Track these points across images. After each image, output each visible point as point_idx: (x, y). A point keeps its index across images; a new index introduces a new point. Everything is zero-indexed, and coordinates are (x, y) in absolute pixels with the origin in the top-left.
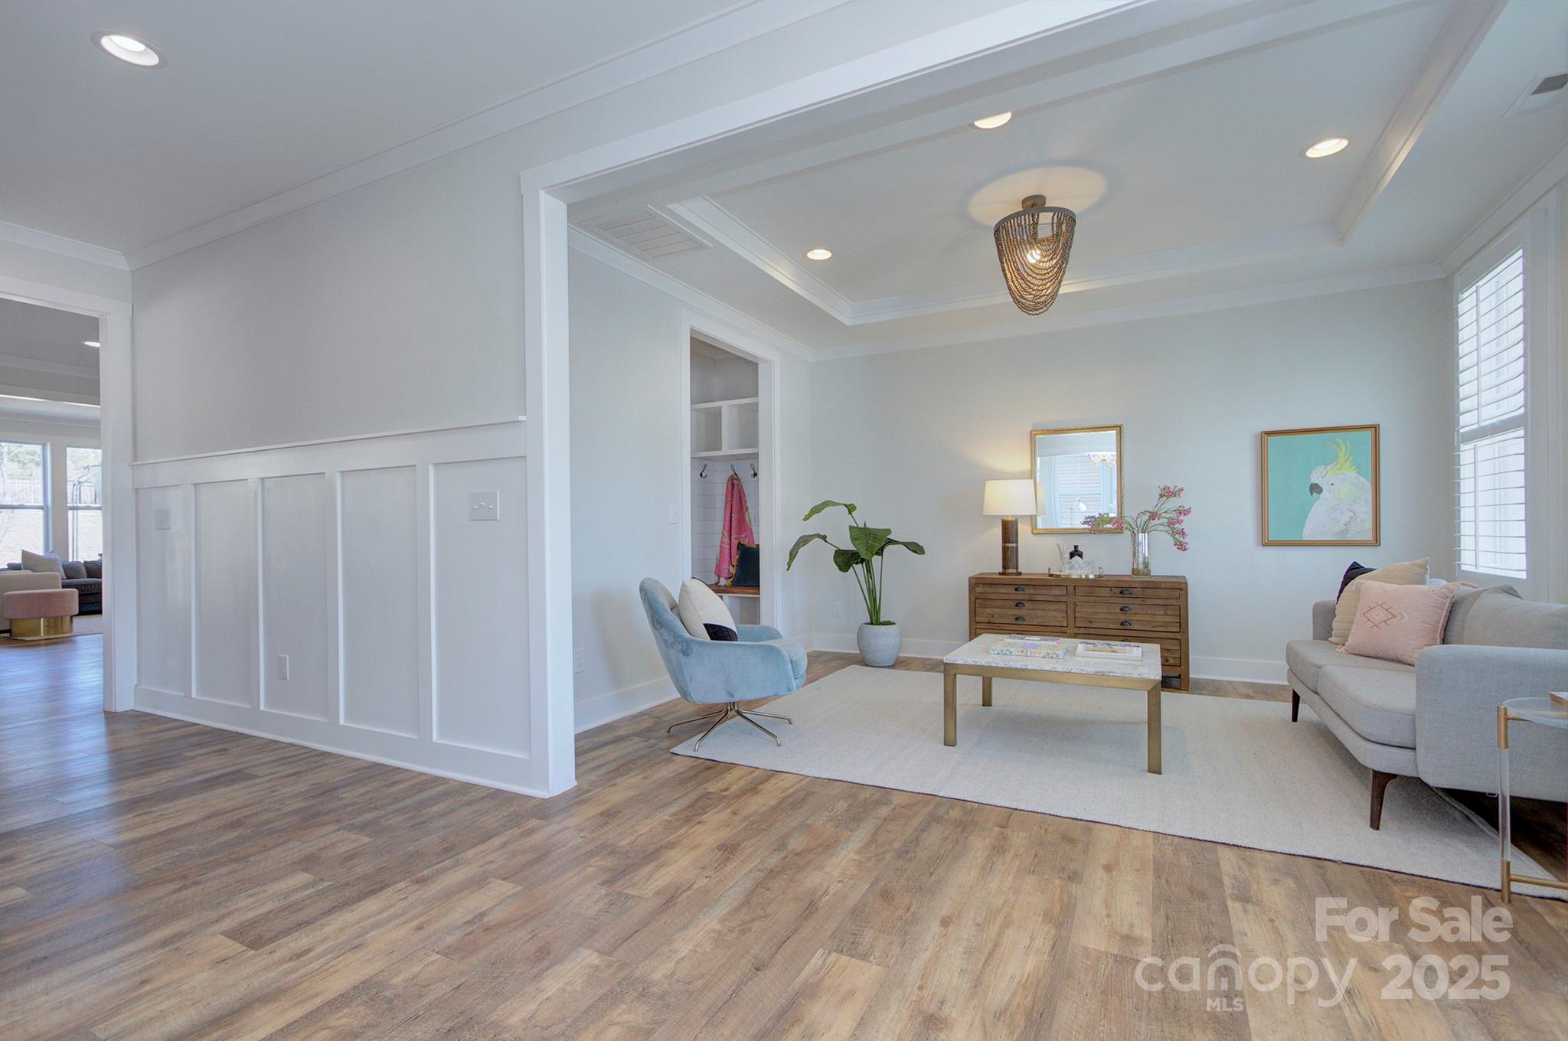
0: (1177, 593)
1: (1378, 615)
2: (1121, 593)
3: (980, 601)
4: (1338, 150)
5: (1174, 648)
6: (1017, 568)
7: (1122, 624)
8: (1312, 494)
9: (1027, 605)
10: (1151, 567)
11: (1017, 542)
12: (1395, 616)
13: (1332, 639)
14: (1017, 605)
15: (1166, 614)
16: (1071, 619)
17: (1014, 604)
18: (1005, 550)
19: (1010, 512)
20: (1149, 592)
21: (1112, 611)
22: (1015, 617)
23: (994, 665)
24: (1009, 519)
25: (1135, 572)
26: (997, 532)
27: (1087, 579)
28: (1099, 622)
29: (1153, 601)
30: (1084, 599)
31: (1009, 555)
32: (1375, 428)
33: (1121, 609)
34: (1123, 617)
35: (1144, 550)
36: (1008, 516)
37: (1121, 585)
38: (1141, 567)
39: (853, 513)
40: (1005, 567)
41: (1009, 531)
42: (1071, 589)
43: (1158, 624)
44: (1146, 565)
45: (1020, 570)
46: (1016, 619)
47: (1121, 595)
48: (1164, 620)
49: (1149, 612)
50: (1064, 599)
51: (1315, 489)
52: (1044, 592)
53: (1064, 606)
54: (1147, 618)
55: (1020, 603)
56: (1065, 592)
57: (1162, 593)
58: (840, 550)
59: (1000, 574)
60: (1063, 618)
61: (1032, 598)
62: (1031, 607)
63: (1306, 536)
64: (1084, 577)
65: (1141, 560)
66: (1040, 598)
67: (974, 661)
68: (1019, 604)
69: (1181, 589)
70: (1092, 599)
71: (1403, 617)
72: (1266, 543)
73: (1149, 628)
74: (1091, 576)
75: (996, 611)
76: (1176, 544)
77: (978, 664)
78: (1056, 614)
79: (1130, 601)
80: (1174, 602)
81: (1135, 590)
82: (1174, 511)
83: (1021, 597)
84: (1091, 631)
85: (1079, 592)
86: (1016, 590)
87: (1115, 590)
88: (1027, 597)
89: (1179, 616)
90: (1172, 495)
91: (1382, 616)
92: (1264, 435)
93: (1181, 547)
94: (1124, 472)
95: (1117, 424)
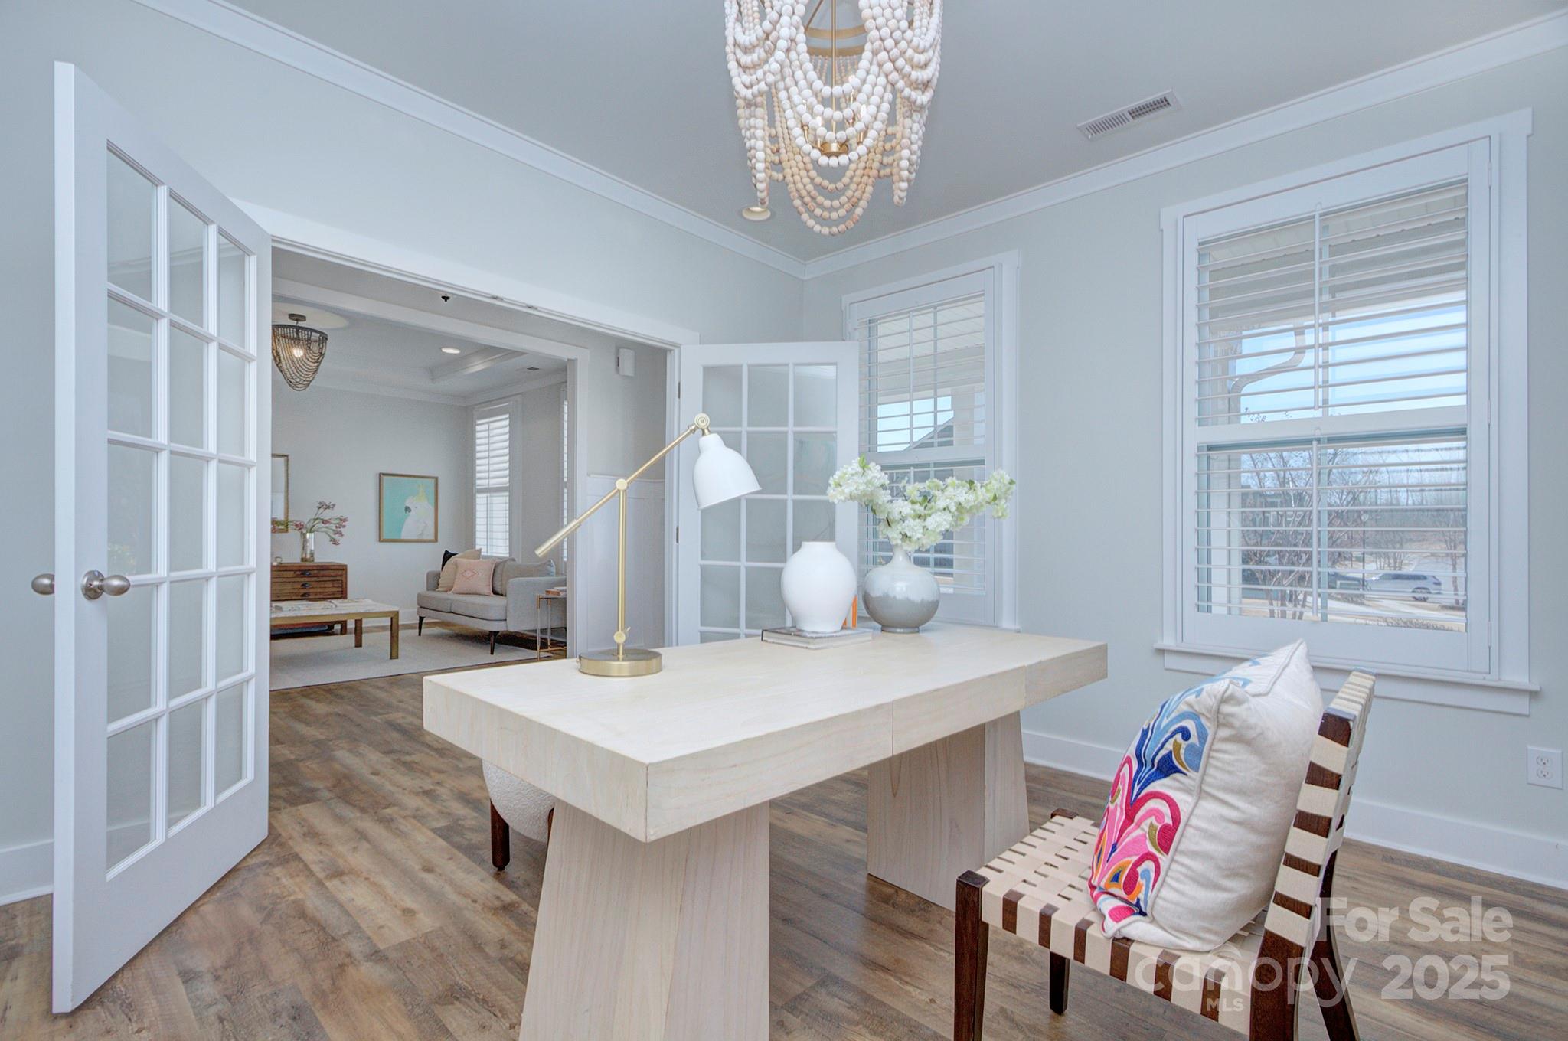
0: (341, 573)
1: (468, 574)
2: (304, 575)
7: (302, 595)
8: (406, 513)
10: (315, 556)
13: (439, 589)
15: (333, 587)
20: (322, 572)
21: (295, 587)
25: (307, 560)
29: (325, 579)
30: (274, 580)
32: (436, 479)
33: (303, 586)
34: (303, 591)
35: (311, 546)
37: (302, 568)
38: (308, 556)
43: (327, 594)
44: (312, 555)
48: (331, 591)
49: (322, 586)
51: (408, 509)
54: (319, 590)
57: (332, 573)
63: (404, 536)
65: (308, 552)
70: (281, 579)
72: (381, 540)
73: (321, 596)
74: (275, 564)
76: (329, 541)
79: (309, 579)
80: (338, 578)
81: (312, 571)
87: (298, 573)
89: (342, 587)
90: (328, 507)
91: (471, 574)
92: (382, 475)
93: (335, 542)
94: (290, 489)
95: (286, 454)
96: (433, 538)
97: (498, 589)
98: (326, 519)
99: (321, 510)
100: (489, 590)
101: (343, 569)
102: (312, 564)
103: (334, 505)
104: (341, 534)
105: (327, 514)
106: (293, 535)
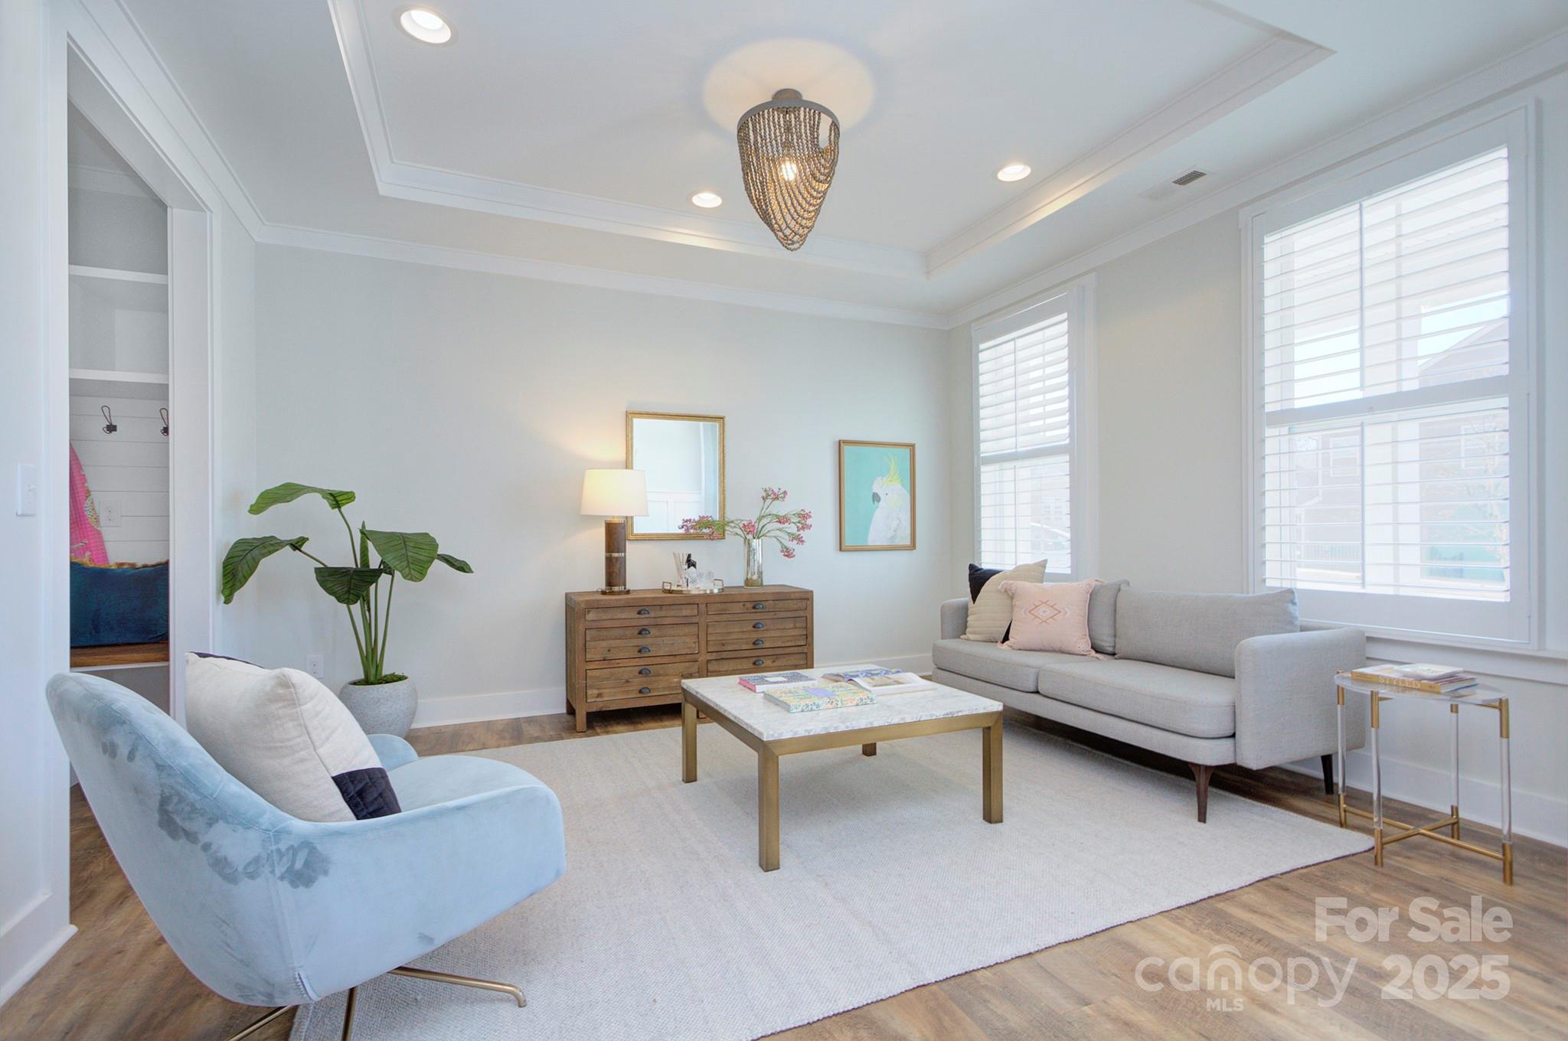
0: (804, 604)
1: (1044, 612)
2: (754, 608)
3: (593, 632)
4: (1020, 178)
5: (802, 663)
6: (625, 585)
7: (754, 644)
8: (874, 503)
9: (653, 631)
10: (765, 577)
11: (625, 552)
12: (1060, 612)
13: (968, 637)
14: (640, 633)
15: (795, 628)
16: (703, 643)
17: (637, 632)
18: (610, 562)
19: (616, 512)
20: (780, 604)
21: (745, 630)
22: (637, 649)
23: (832, 731)
24: (616, 521)
25: (748, 582)
26: (598, 537)
27: (712, 595)
28: (733, 644)
29: (783, 614)
30: (717, 618)
31: (614, 571)
32: (912, 447)
33: (754, 627)
34: (755, 636)
35: (759, 560)
36: (614, 517)
37: (751, 597)
38: (756, 577)
39: (343, 508)
40: (610, 583)
41: (616, 536)
42: (703, 607)
43: (788, 638)
44: (760, 574)
45: (628, 587)
46: (640, 651)
47: (755, 610)
48: (793, 634)
49: (780, 626)
50: (695, 620)
51: (876, 498)
52: (672, 613)
53: (694, 629)
54: (778, 634)
55: (644, 629)
56: (696, 611)
57: (791, 604)
58: (326, 568)
59: (604, 593)
60: (695, 643)
61: (659, 621)
62: (658, 634)
63: (870, 541)
64: (708, 592)
65: (755, 570)
66: (668, 621)
67: (806, 731)
68: (642, 632)
69: (808, 599)
70: (725, 617)
71: (1066, 613)
72: (842, 548)
73: (780, 644)
74: (716, 591)
75: (614, 643)
76: (782, 551)
77: (812, 734)
78: (687, 640)
79: (762, 616)
80: (801, 613)
81: (766, 603)
82: (794, 514)
83: (645, 622)
84: (724, 655)
85: (713, 608)
86: (639, 613)
87: (745, 604)
88: (652, 621)
89: (806, 628)
90: (776, 498)
91: (1049, 612)
92: (840, 444)
93: (788, 553)
94: (727, 470)
95: (721, 415)
96: (908, 542)
97: (1106, 643)
98: (782, 514)
99: (768, 501)
100: (1084, 645)
101: (805, 598)
102: (760, 590)
103: (785, 493)
104: (800, 540)
105: (780, 508)
106: (733, 542)
